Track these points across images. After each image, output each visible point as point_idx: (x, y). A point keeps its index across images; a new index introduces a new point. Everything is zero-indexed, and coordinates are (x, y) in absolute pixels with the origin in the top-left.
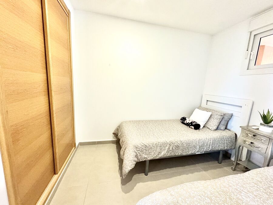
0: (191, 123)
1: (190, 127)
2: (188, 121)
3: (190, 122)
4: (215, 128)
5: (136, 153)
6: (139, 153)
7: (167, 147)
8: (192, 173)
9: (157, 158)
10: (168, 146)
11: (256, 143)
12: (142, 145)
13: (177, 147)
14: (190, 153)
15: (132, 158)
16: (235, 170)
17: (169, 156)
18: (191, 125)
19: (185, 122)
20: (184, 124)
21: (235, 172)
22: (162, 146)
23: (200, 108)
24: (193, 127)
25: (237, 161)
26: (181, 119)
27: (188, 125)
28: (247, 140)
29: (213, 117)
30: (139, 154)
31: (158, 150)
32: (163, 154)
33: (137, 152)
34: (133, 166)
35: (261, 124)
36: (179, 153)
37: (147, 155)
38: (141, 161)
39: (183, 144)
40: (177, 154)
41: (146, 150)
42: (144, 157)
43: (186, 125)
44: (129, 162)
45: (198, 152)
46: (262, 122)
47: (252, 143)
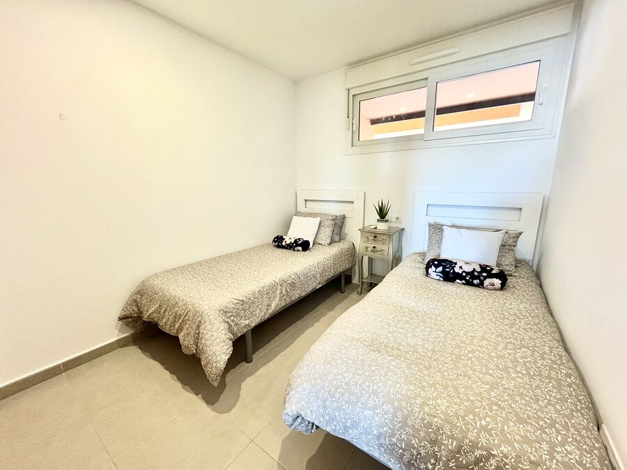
0: (296, 241)
1: (294, 250)
2: (288, 240)
3: (293, 241)
4: (329, 241)
5: (228, 322)
6: (233, 321)
7: (278, 291)
8: (318, 320)
9: (266, 317)
10: (279, 287)
11: (379, 247)
12: (236, 301)
13: (293, 285)
14: (310, 289)
15: (223, 336)
16: (361, 293)
17: (283, 306)
18: (295, 246)
19: (284, 244)
20: (283, 247)
21: (362, 295)
22: (269, 291)
23: (298, 214)
24: (300, 248)
25: (362, 279)
26: (274, 241)
27: (290, 247)
28: (369, 245)
29: (323, 224)
30: (233, 324)
31: (266, 302)
32: (275, 305)
33: (229, 320)
34: (230, 350)
35: (378, 220)
36: (297, 295)
37: (249, 319)
38: (240, 335)
39: (299, 277)
40: (294, 299)
41: (245, 310)
42: (243, 325)
43: (286, 248)
44: (221, 345)
45: (319, 283)
46: (379, 218)
47: (374, 247)
